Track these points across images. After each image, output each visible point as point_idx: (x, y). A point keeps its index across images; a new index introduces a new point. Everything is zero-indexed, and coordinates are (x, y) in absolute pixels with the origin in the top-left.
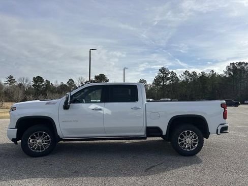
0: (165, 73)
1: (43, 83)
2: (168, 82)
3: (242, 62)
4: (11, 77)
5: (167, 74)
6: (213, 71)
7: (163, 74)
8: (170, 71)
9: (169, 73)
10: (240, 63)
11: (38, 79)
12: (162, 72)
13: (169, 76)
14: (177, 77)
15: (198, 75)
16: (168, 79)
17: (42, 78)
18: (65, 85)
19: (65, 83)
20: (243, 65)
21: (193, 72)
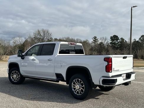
1: (119, 41)
4: (95, 38)
11: (114, 38)
17: (117, 36)
18: (137, 41)
19: (137, 40)
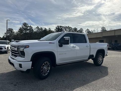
0: (26, 26)
2: (28, 31)
3: (62, 26)
5: (28, 27)
6: (50, 28)
7: (25, 26)
8: (29, 25)
9: (28, 26)
10: (61, 26)
12: (24, 25)
13: (29, 28)
14: (33, 29)
15: (43, 29)
16: (28, 30)
20: (62, 27)
21: (41, 28)
